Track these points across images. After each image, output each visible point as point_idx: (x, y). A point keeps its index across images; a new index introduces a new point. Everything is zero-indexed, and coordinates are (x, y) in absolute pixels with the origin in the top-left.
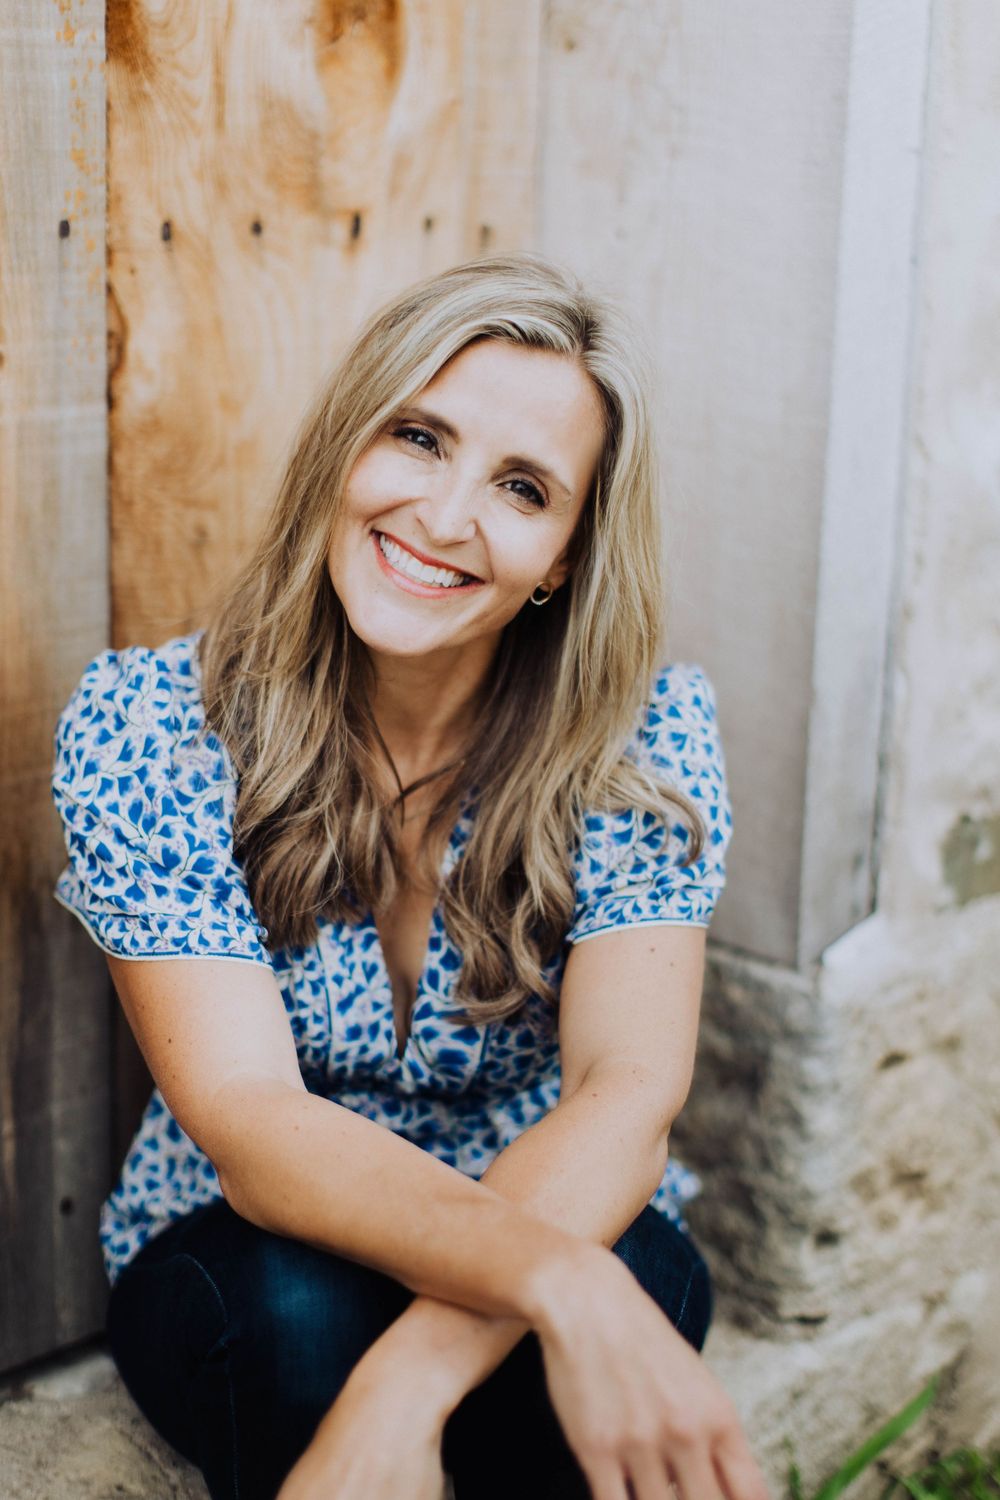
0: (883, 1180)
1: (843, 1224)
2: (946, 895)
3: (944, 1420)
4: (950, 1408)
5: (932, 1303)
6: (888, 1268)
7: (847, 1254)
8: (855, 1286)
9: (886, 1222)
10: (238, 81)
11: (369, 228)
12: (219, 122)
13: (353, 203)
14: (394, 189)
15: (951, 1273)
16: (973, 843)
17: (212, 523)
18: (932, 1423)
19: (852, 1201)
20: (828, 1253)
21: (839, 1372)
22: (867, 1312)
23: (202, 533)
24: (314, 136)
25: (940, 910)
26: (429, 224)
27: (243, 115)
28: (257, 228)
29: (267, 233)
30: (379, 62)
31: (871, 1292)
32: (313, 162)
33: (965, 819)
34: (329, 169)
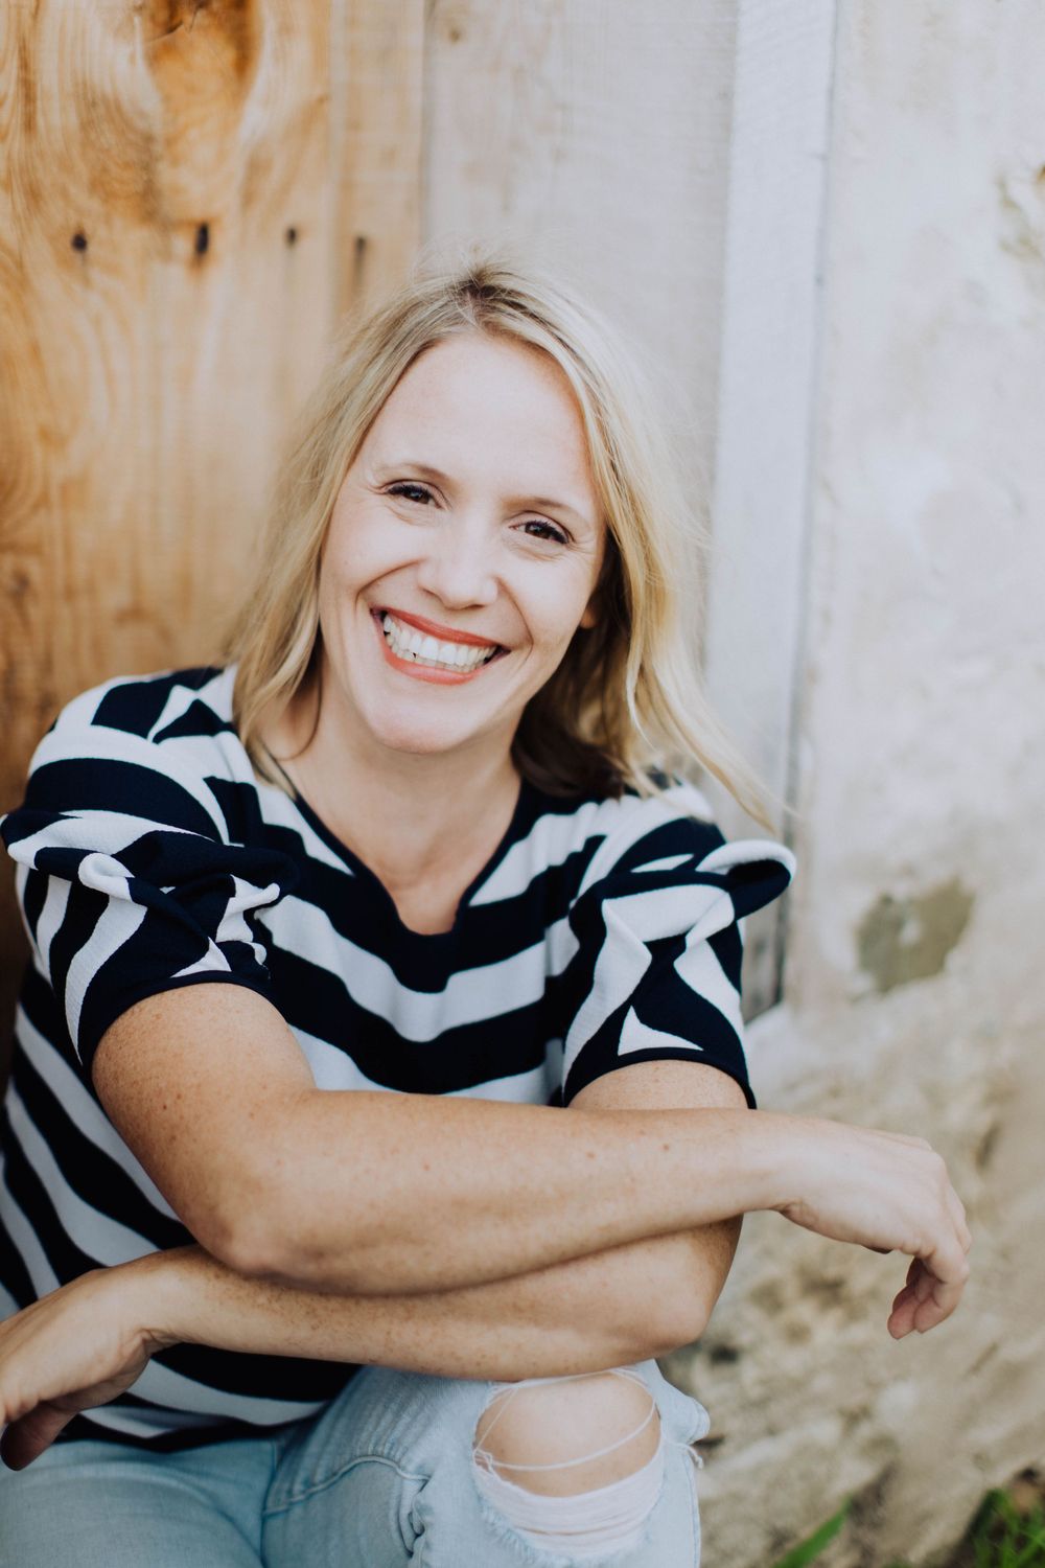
0: (791, 1290)
1: (742, 1339)
2: (863, 983)
3: (869, 1537)
4: (876, 1526)
5: (854, 1418)
6: (798, 1385)
7: (748, 1372)
8: (761, 1404)
9: (797, 1334)
10: (50, 77)
11: (219, 242)
12: (29, 125)
13: (198, 213)
14: (248, 198)
15: (875, 1386)
16: (897, 925)
17: (34, 569)
18: (855, 1542)
19: (753, 1314)
20: (725, 1370)
21: (736, 1498)
22: (772, 1431)
23: (23, 581)
24: (149, 139)
25: (856, 1000)
26: (292, 236)
27: (58, 116)
28: (80, 243)
29: (92, 248)
30: (229, 55)
31: (776, 1410)
32: (148, 167)
33: (887, 901)
34: (166, 174)
